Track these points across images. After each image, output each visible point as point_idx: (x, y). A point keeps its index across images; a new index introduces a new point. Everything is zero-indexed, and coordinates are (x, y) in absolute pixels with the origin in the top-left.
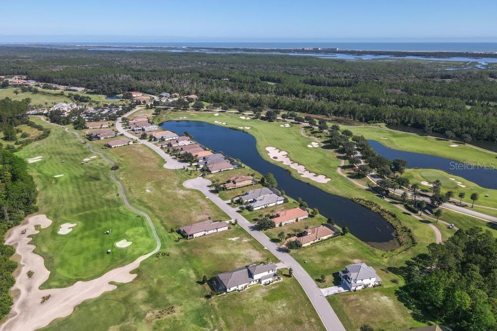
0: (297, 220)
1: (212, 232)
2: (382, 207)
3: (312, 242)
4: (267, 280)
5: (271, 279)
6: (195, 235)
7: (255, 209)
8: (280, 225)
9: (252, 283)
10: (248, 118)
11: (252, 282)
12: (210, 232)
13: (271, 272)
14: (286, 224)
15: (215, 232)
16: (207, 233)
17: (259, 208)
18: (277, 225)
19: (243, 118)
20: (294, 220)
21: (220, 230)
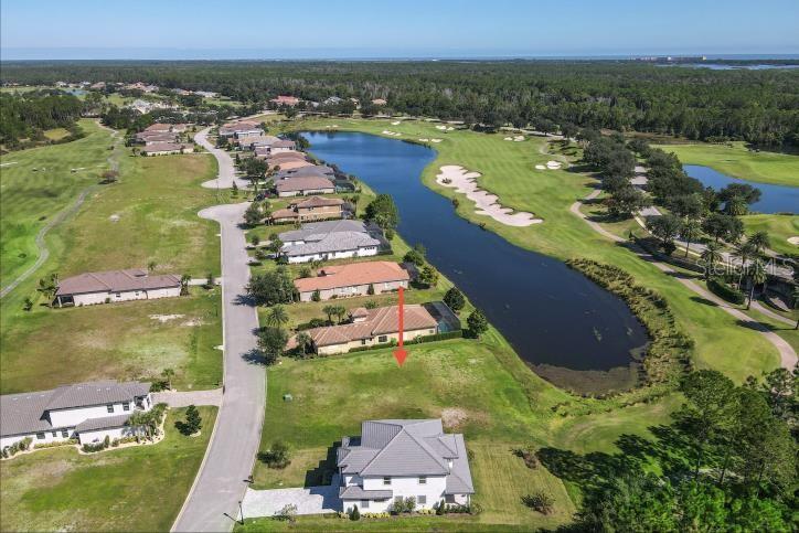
0: (371, 291)
1: (131, 296)
2: (637, 283)
3: (358, 344)
4: (101, 436)
5: (115, 434)
6: (78, 300)
7: (291, 260)
8: (316, 298)
9: (49, 438)
10: (451, 129)
11: (49, 436)
12: (125, 297)
13: (119, 410)
14: (334, 297)
15: (139, 297)
16: (114, 298)
17: (306, 259)
18: (306, 297)
19: (443, 128)
20: (363, 290)
21: (153, 295)
